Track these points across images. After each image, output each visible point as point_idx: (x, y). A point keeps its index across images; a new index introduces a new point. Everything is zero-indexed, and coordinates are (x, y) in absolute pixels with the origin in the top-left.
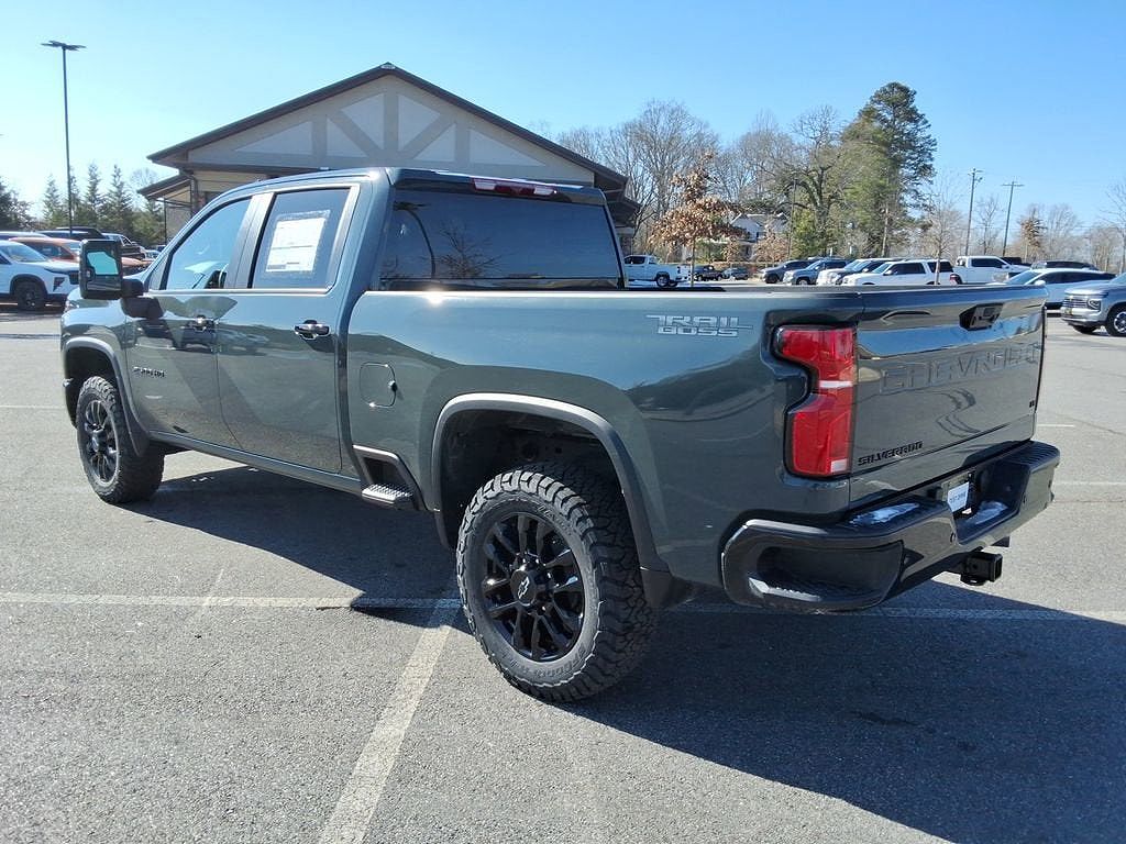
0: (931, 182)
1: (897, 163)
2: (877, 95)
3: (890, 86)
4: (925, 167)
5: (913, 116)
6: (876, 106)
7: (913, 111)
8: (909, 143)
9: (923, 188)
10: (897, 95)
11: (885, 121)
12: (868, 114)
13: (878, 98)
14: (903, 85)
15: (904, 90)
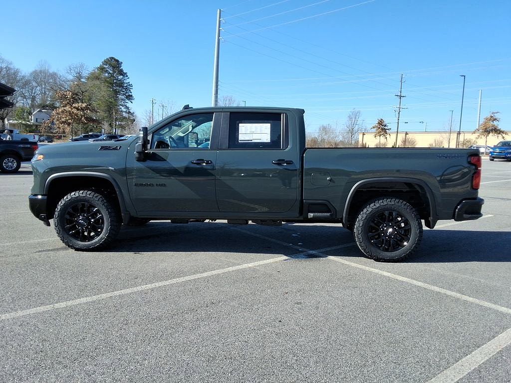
0: (132, 102)
1: (116, 93)
2: (105, 61)
3: (110, 58)
4: (129, 95)
5: (121, 73)
6: (105, 66)
7: (122, 71)
8: (121, 84)
9: (129, 104)
10: (113, 62)
11: (109, 73)
12: (102, 69)
13: (106, 62)
14: (116, 58)
15: (117, 61)
